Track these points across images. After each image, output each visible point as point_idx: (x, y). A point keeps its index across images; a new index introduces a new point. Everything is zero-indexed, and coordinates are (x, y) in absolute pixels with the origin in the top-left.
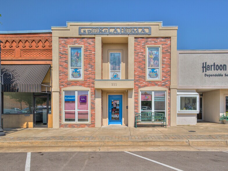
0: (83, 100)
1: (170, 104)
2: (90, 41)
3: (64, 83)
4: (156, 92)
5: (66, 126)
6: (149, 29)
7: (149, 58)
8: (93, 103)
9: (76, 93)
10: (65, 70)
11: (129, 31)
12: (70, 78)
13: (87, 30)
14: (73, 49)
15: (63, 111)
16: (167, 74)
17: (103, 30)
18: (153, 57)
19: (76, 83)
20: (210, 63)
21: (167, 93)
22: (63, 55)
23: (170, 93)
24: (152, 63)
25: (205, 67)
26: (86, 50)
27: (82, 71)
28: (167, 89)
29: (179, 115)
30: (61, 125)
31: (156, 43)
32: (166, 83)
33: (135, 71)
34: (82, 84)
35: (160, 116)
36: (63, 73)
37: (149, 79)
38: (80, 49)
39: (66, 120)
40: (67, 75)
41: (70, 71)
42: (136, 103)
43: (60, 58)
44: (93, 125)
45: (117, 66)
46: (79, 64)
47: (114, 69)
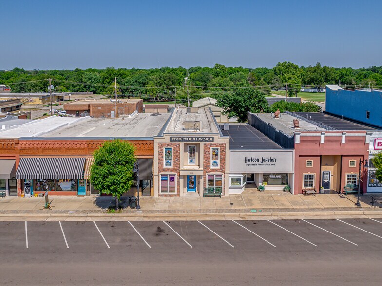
1: (224, 182)
2: (177, 145)
3: (161, 169)
4: (217, 175)
5: (162, 195)
6: (213, 138)
7: (213, 155)
8: (178, 182)
9: (168, 175)
10: (162, 162)
11: (200, 139)
12: (165, 167)
13: (175, 138)
15: (160, 186)
16: (223, 164)
17: (185, 139)
18: (215, 153)
19: (168, 170)
20: (249, 157)
21: (223, 176)
22: (160, 153)
23: (224, 176)
24: (214, 158)
25: (246, 160)
26: (174, 150)
27: (172, 162)
28: (223, 174)
29: (230, 188)
30: (159, 195)
31: (216, 146)
32: (223, 169)
33: (204, 163)
34: (172, 170)
35: (219, 189)
36: (161, 164)
37: (212, 167)
38: (171, 149)
39: (162, 191)
40: (162, 165)
41: (164, 162)
42: (204, 181)
43: (159, 155)
44: (178, 195)
45: (193, 154)
46: (170, 158)
47: (191, 156)
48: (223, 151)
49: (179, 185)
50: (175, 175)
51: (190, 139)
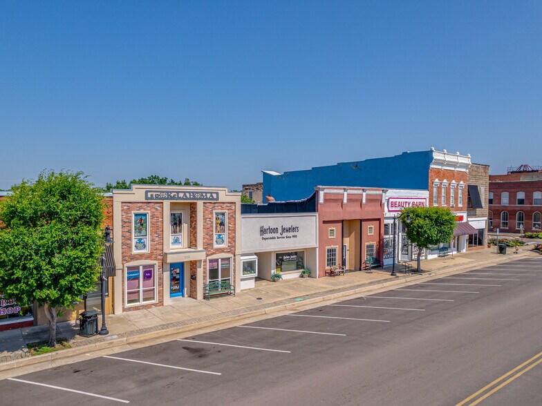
0: (148, 275)
1: (235, 270)
2: (157, 206)
3: (127, 257)
4: (222, 259)
5: (129, 309)
6: (217, 194)
7: (217, 223)
8: (161, 279)
9: (141, 267)
10: (128, 242)
11: (198, 196)
12: (135, 251)
13: (154, 194)
14: (136, 215)
15: (126, 291)
16: (233, 239)
17: (172, 195)
18: (219, 222)
19: (141, 256)
20: (266, 227)
21: (232, 260)
22: (126, 223)
23: (235, 259)
24: (218, 229)
25: (263, 231)
26: (153, 217)
27: (148, 241)
28: (232, 256)
29: (242, 280)
30: (124, 310)
31: (222, 208)
32: (232, 249)
33: (204, 239)
34: (148, 257)
35: (226, 284)
36: (126, 245)
37: (216, 246)
38: (145, 215)
39: (130, 302)
40: (130, 247)
41: (134, 241)
42: (204, 273)
43: (123, 227)
44: (161, 303)
45: (178, 228)
46: (143, 231)
47: (175, 232)
48: (233, 218)
49: (161, 284)
50: (153, 266)
51: (181, 195)
